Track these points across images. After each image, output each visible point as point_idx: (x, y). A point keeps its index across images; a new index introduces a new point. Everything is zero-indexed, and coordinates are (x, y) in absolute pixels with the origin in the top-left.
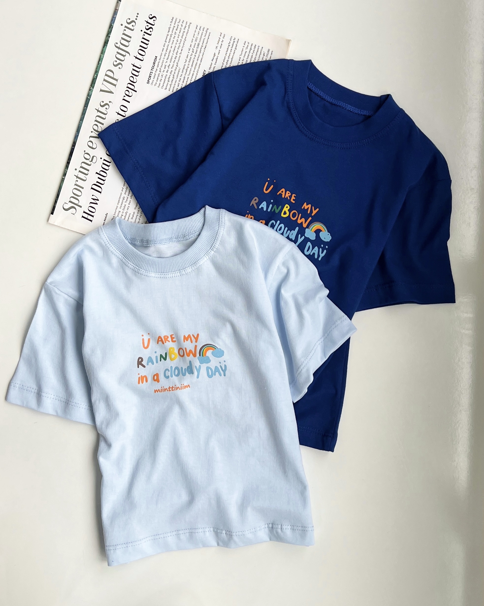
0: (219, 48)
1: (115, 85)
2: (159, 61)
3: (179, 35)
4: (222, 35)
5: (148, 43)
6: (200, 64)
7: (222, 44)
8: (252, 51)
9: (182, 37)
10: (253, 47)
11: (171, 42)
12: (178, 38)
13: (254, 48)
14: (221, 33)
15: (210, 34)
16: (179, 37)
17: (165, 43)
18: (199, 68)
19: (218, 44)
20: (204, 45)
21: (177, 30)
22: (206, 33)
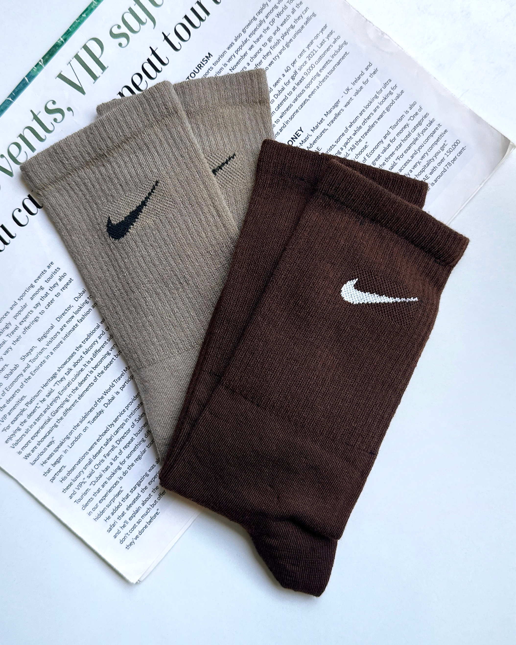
0: (352, 93)
1: (95, 77)
2: (213, 66)
3: (278, 29)
4: (371, 70)
5: (204, 18)
6: (297, 111)
7: (361, 88)
8: (420, 129)
9: (283, 37)
10: (426, 122)
11: (254, 37)
12: (275, 34)
13: (427, 125)
14: (370, 65)
15: (347, 57)
16: (278, 33)
17: (242, 33)
18: (291, 118)
19: (353, 84)
20: (323, 74)
21: (279, 17)
22: (339, 50)
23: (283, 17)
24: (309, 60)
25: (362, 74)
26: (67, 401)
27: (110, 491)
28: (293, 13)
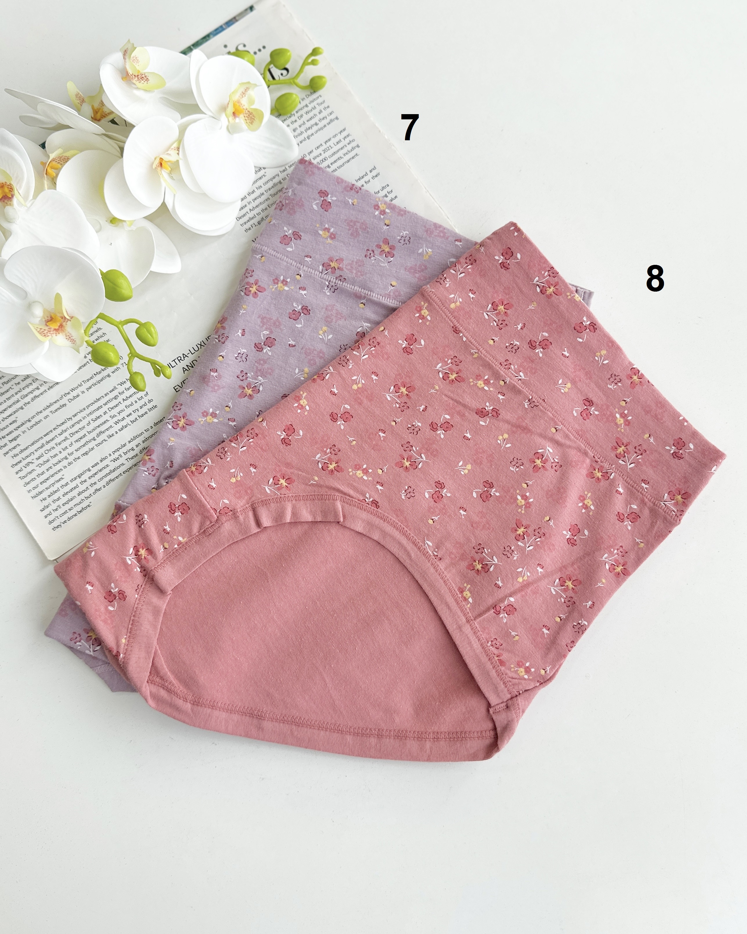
3: (304, 124)
4: (374, 173)
9: (306, 130)
12: (300, 126)
14: (375, 168)
15: (357, 158)
16: (303, 127)
19: (357, 181)
21: (307, 114)
22: (351, 150)
23: (311, 114)
24: (324, 153)
25: (366, 174)
26: (38, 388)
27: (52, 476)
28: (320, 113)
